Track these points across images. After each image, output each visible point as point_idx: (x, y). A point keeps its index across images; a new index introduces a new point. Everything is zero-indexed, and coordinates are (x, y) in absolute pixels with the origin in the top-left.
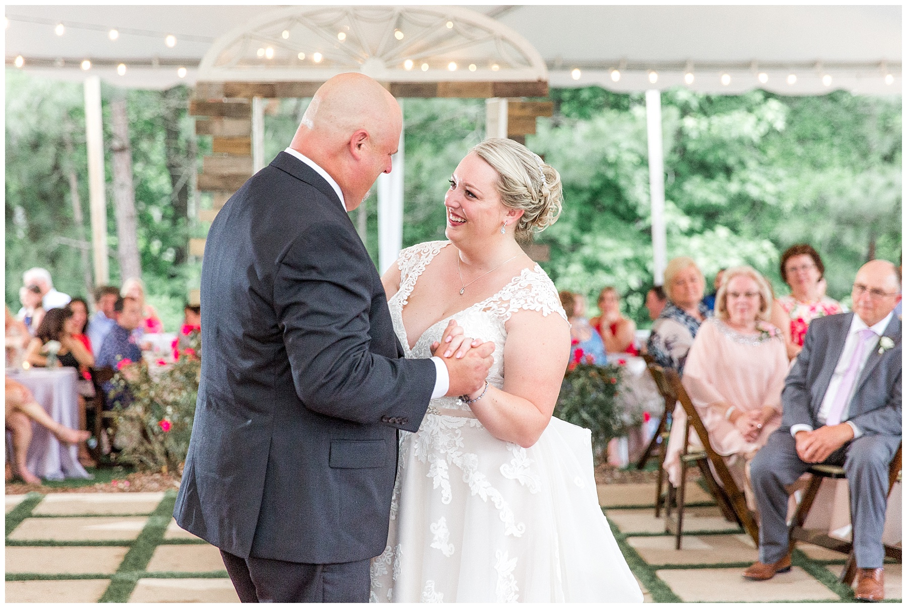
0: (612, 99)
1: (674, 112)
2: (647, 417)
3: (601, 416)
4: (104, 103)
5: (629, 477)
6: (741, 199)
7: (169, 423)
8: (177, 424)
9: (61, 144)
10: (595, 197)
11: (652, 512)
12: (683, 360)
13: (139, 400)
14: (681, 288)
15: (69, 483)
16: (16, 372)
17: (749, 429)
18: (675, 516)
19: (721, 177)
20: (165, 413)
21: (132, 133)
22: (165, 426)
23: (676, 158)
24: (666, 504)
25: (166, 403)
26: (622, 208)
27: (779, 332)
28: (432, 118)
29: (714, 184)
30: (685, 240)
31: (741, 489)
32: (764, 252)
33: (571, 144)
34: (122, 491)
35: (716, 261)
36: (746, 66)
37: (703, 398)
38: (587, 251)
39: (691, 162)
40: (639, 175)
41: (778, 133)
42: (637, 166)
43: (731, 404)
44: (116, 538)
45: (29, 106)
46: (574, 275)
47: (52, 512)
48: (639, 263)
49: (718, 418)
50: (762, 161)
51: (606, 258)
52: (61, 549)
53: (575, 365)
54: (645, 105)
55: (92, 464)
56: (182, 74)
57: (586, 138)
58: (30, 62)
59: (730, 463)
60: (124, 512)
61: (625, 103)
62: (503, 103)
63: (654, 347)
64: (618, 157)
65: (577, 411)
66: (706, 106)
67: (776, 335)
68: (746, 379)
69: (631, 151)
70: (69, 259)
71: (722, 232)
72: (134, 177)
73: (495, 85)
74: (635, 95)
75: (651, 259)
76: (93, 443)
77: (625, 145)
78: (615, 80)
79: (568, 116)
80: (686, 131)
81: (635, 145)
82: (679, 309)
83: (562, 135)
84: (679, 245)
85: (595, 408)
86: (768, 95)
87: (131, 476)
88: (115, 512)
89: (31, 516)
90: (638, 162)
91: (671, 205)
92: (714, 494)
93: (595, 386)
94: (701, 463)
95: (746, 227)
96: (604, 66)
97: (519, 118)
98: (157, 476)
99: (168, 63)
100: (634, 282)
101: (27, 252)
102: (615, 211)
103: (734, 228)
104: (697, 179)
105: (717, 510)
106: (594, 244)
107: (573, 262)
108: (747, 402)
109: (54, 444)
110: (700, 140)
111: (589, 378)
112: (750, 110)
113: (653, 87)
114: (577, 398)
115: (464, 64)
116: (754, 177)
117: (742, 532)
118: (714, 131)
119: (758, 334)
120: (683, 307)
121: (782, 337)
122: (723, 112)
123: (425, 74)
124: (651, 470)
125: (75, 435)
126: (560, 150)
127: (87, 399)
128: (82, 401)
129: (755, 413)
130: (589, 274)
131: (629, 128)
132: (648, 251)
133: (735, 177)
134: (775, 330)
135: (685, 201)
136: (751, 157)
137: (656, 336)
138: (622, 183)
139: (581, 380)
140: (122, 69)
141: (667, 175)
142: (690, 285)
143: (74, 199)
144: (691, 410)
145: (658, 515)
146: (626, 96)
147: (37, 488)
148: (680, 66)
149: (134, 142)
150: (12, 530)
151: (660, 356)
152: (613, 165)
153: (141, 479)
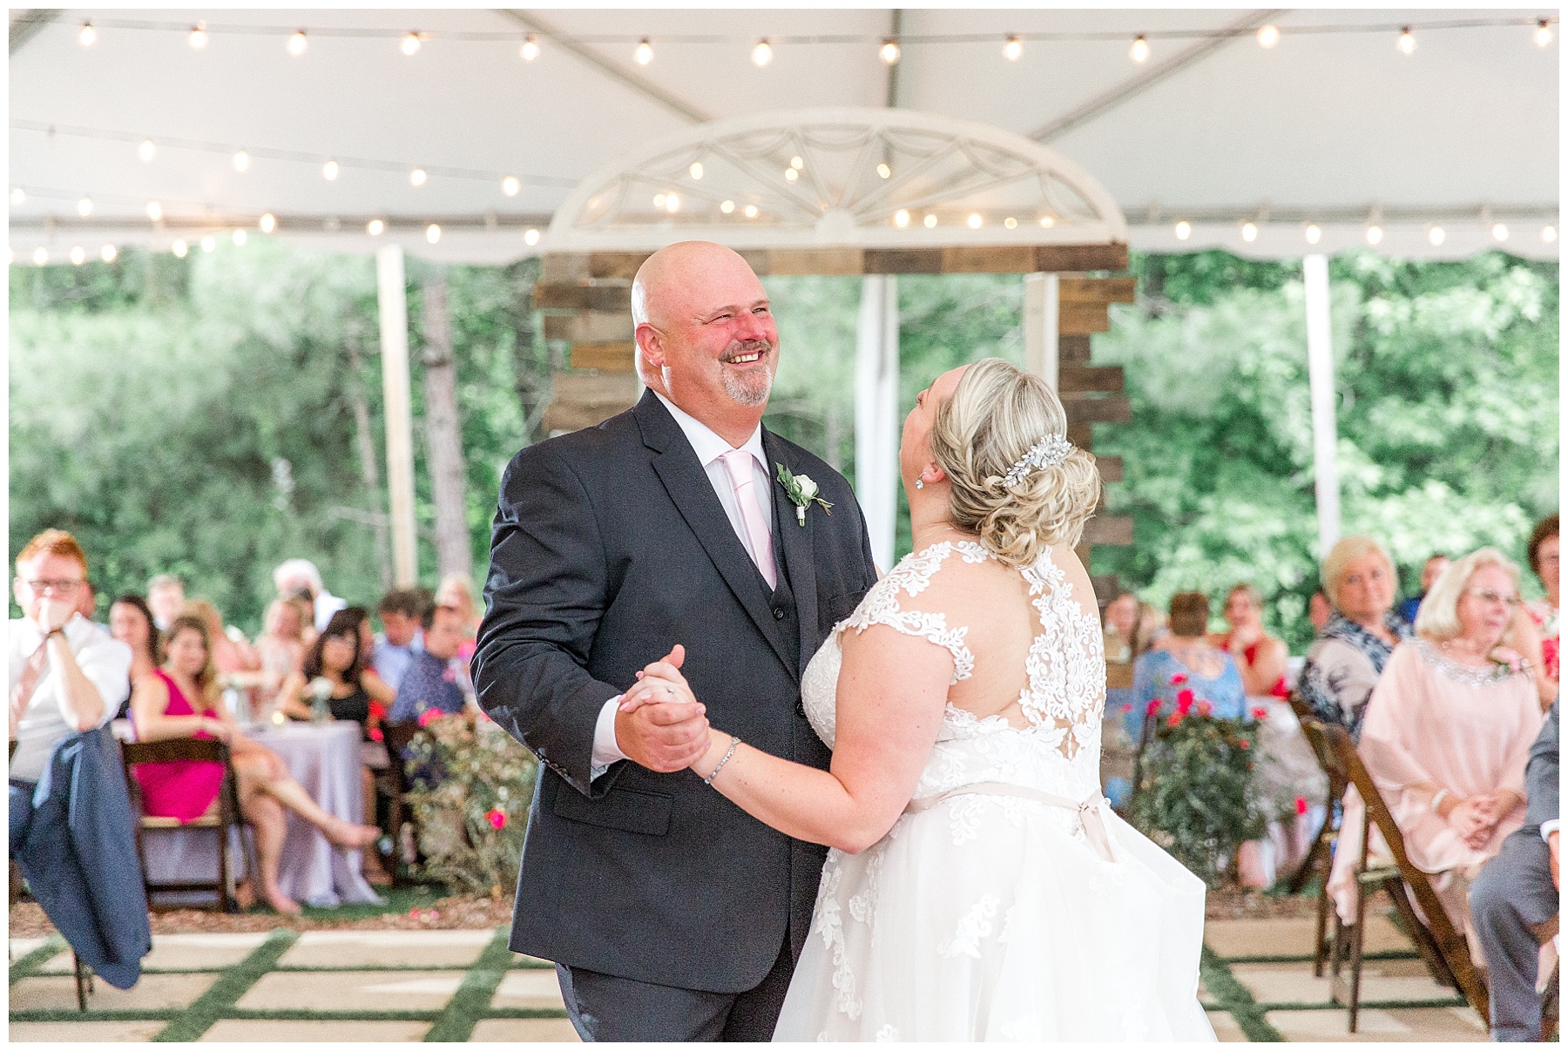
0: (1247, 270)
1: (1352, 291)
2: (1302, 807)
3: (1224, 804)
4: (411, 289)
5: (1272, 908)
6: (1468, 436)
7: (503, 814)
8: (518, 816)
9: (344, 357)
10: (1220, 433)
11: (1311, 966)
12: (1359, 710)
13: (455, 777)
14: (1355, 590)
15: (344, 912)
16: (261, 730)
17: (1473, 827)
18: (1346, 974)
19: (1434, 398)
20: (498, 799)
21: (459, 336)
22: (496, 819)
23: (1356, 367)
24: (1332, 955)
25: (499, 782)
26: (1266, 451)
27: (1525, 664)
28: (948, 306)
29: (1422, 411)
30: (1373, 505)
31: (1459, 932)
32: (1510, 524)
33: (1179, 347)
34: (427, 927)
35: (1427, 540)
36: (1472, 212)
37: (1393, 773)
38: (1207, 524)
39: (1383, 374)
40: (1293, 398)
41: (1531, 324)
42: (1290, 381)
43: (1442, 786)
44: (411, 1007)
45: (288, 294)
46: (1187, 564)
47: (310, 963)
48: (1296, 543)
49: (1420, 808)
50: (1505, 371)
51: (1239, 535)
52: (323, 1026)
53: (1180, 717)
54: (1303, 281)
55: (384, 880)
56: (532, 240)
57: (1204, 336)
58: (287, 223)
59: (1440, 886)
60: (427, 962)
61: (1272, 277)
62: (1051, 282)
63: (1311, 689)
64: (1259, 367)
65: (1182, 796)
66: (1407, 280)
67: (1521, 670)
68: (1469, 742)
69: (1280, 356)
70: (356, 541)
71: (1436, 490)
72: (462, 406)
73: (1039, 251)
74: (1288, 264)
75: (1316, 536)
76: (387, 845)
77: (1270, 347)
78: (1249, 239)
79: (1174, 299)
80: (1373, 322)
81: (1286, 346)
82: (1351, 623)
83: (1165, 331)
84: (1364, 512)
85: (1213, 790)
86: (1511, 261)
87: (442, 901)
88: (412, 963)
89: (275, 969)
90: (1291, 374)
91: (1348, 446)
92: (1416, 939)
93: (1214, 753)
94: (1393, 886)
95: (1477, 481)
96: (1230, 216)
97: (1079, 306)
98: (484, 903)
99: (511, 221)
100: (1288, 574)
101: (286, 532)
102: (1254, 457)
103: (1456, 485)
104: (1393, 402)
105: (1420, 965)
106: (1219, 512)
107: (1186, 542)
108: (1471, 783)
109: (322, 849)
110: (1397, 336)
111: (1204, 741)
112: (1482, 286)
113: (1314, 250)
114: (1182, 773)
115: (996, 216)
116: (1491, 398)
117: (1462, 1003)
118: (1422, 322)
119: (1491, 668)
120: (1360, 621)
121: (1531, 673)
122: (1436, 290)
123: (930, 233)
124: (1308, 896)
125: (356, 832)
126: (1161, 356)
127: (377, 772)
128: (368, 776)
129: (1483, 799)
130: (1213, 563)
131: (1275, 318)
132: (1311, 524)
133: (1457, 399)
134: (1521, 660)
135: (1373, 440)
136: (1485, 364)
137: (1314, 669)
138: (1266, 409)
139: (1190, 744)
140: (434, 233)
141: (1342, 395)
142: (1371, 584)
143: (363, 444)
144: (1371, 795)
145: (1319, 974)
146: (1273, 265)
147: (290, 919)
148: (1361, 214)
149: (463, 351)
150: (244, 992)
151: (1320, 704)
152: (1251, 380)
153: (458, 906)
